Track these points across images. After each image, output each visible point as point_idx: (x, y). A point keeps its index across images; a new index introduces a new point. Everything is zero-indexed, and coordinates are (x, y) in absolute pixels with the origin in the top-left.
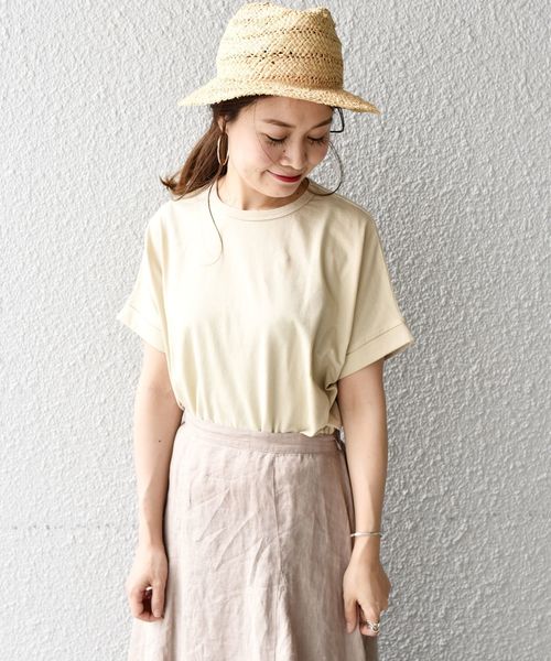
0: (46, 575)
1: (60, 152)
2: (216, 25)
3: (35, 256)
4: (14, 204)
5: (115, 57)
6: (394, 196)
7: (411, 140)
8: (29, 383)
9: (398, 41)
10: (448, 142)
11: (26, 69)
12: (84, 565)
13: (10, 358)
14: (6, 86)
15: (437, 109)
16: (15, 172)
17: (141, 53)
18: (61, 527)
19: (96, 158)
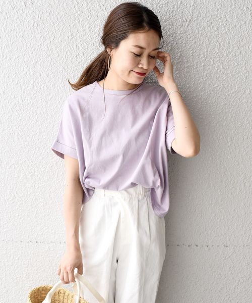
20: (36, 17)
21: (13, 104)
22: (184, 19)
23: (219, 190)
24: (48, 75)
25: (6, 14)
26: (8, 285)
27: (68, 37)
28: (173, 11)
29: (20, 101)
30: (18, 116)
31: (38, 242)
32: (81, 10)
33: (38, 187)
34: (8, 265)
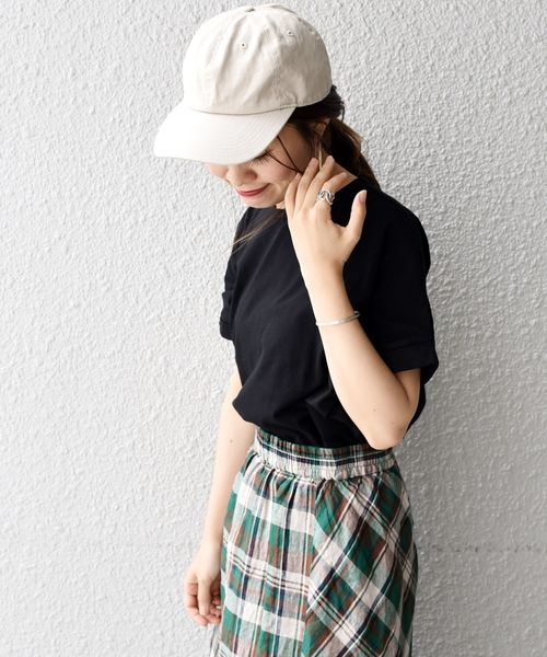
2: (451, 7)
17: (368, 35)
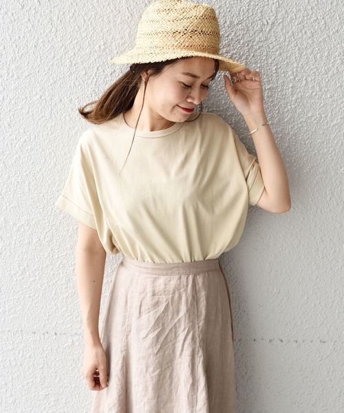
0: (53, 364)
1: (72, 85)
3: (53, 154)
4: (40, 119)
5: (112, 20)
6: (300, 125)
7: (313, 87)
8: (46, 240)
9: (309, 17)
10: (339, 90)
11: (50, 26)
12: (79, 359)
13: (34, 222)
14: (37, 38)
15: (333, 66)
16: (41, 97)
18: (64, 334)
19: (97, 90)
20: (55, 18)
21: (22, 140)
22: (265, 21)
23: (313, 263)
24: (71, 101)
25: (13, 14)
26: (15, 392)
27: (99, 47)
28: (249, 9)
29: (33, 137)
30: (30, 158)
31: (58, 333)
32: (117, 9)
33: (56, 257)
34: (16, 365)
